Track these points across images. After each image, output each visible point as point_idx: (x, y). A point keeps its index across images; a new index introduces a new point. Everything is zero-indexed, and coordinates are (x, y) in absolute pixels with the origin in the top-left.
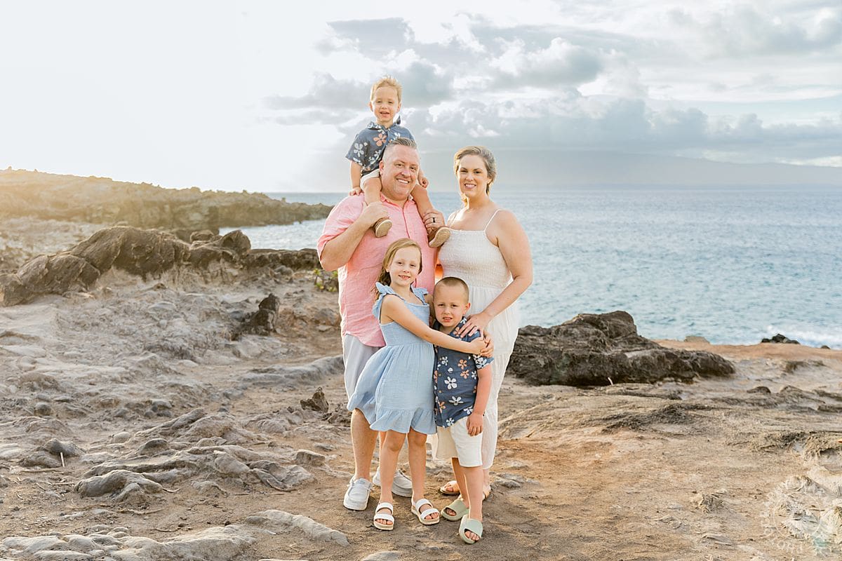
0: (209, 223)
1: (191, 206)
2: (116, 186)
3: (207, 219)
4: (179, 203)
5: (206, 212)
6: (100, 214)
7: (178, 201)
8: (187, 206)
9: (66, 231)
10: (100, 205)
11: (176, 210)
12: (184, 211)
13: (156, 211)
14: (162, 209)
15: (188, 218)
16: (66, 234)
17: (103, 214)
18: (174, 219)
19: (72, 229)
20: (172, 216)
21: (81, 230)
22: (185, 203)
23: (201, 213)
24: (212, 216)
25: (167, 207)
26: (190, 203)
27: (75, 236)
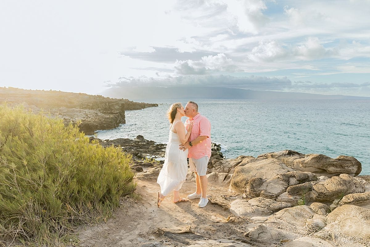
0: (121, 109)
1: (115, 103)
2: (90, 96)
3: (121, 108)
4: (111, 102)
5: (120, 105)
6: (86, 106)
7: (111, 101)
8: (114, 103)
9: (80, 112)
10: (85, 103)
11: (110, 104)
12: (113, 105)
13: (104, 105)
14: (106, 104)
15: (114, 107)
16: (81, 113)
17: (87, 106)
18: (109, 108)
19: (82, 111)
20: (109, 107)
21: (85, 112)
22: (113, 102)
23: (119, 106)
24: (122, 107)
25: (107, 103)
26: (115, 102)
27: (84, 114)
